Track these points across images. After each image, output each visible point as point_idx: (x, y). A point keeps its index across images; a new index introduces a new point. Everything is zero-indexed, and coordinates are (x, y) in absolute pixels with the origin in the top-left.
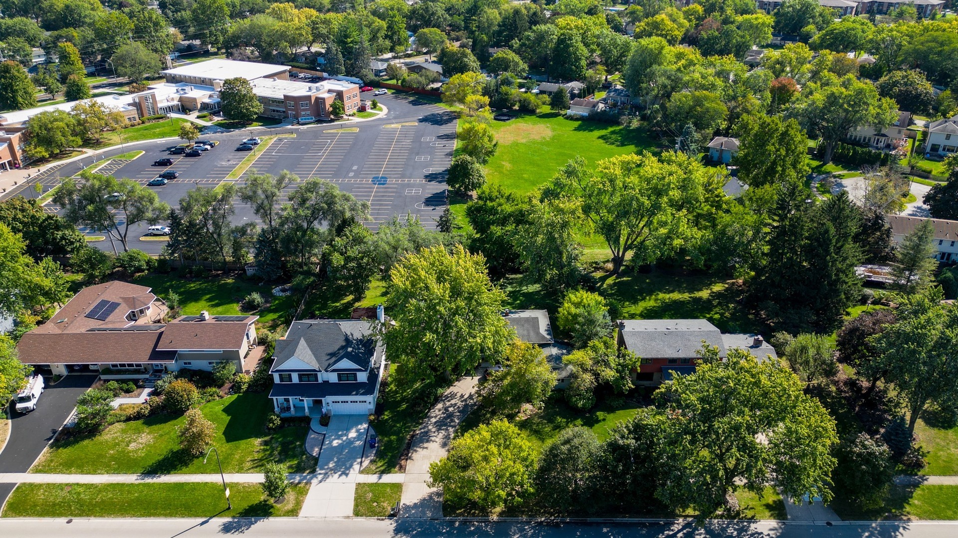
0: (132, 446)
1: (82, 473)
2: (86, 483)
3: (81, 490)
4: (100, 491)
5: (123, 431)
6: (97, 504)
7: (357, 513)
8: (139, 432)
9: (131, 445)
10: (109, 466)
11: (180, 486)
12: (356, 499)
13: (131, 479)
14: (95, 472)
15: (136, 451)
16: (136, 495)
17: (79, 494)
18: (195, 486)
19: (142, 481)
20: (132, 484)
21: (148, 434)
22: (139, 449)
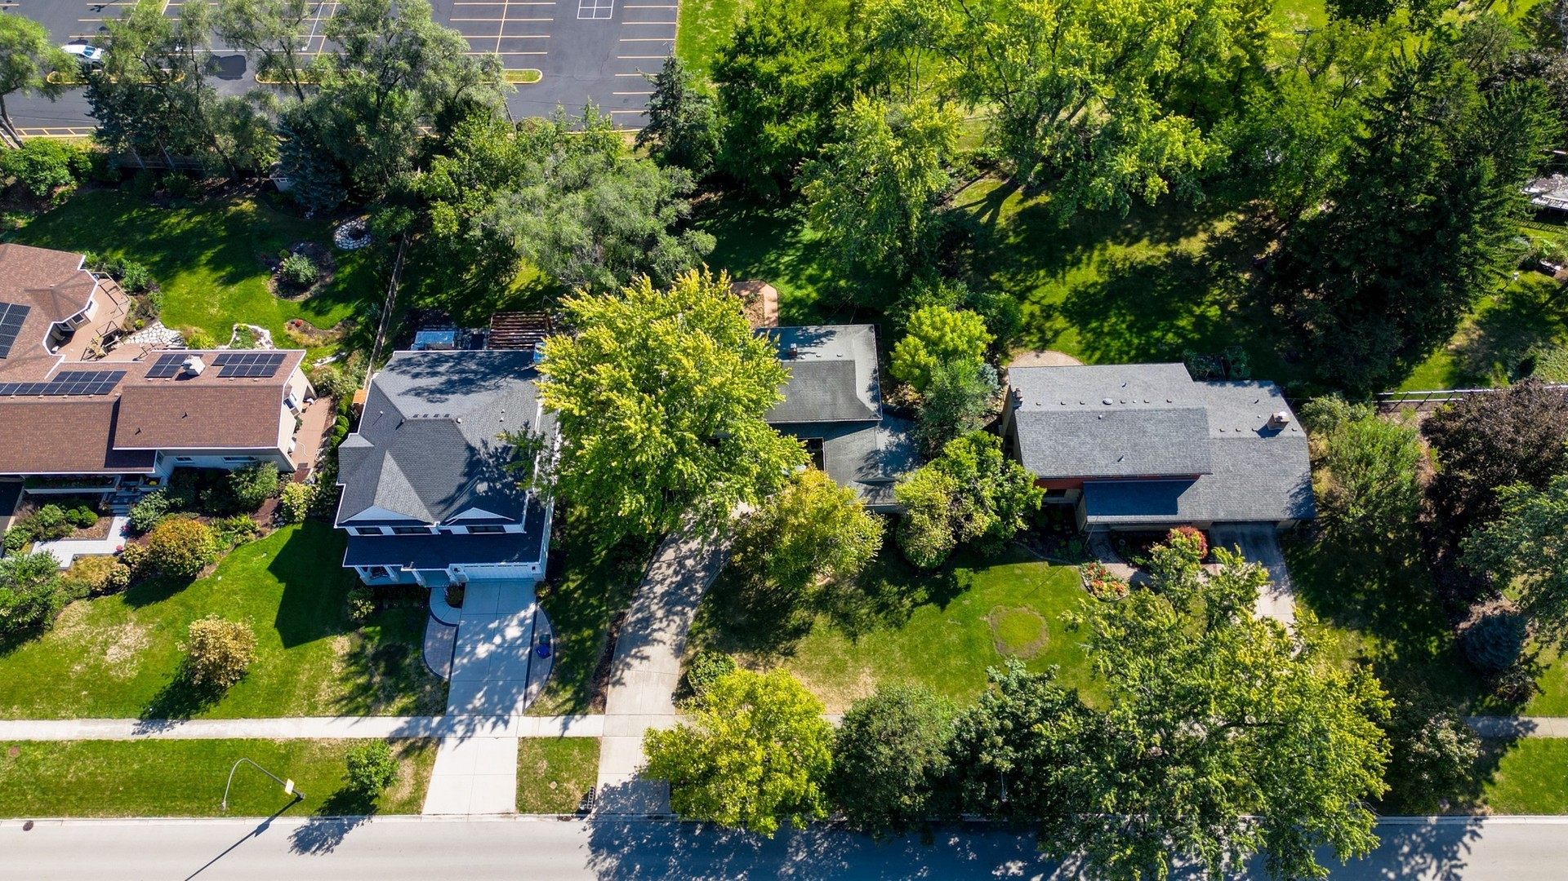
0: (113, 654)
1: (32, 716)
2: (44, 738)
3: (39, 755)
4: (71, 757)
5: (92, 620)
6: (69, 790)
7: (523, 807)
8: (118, 620)
9: (109, 652)
10: (77, 701)
11: (209, 747)
12: (520, 775)
13: (122, 729)
14: (53, 715)
15: (120, 666)
16: (136, 766)
17: (34, 765)
18: (237, 747)
19: (143, 737)
20: (124, 742)
21: (136, 624)
22: (125, 661)
